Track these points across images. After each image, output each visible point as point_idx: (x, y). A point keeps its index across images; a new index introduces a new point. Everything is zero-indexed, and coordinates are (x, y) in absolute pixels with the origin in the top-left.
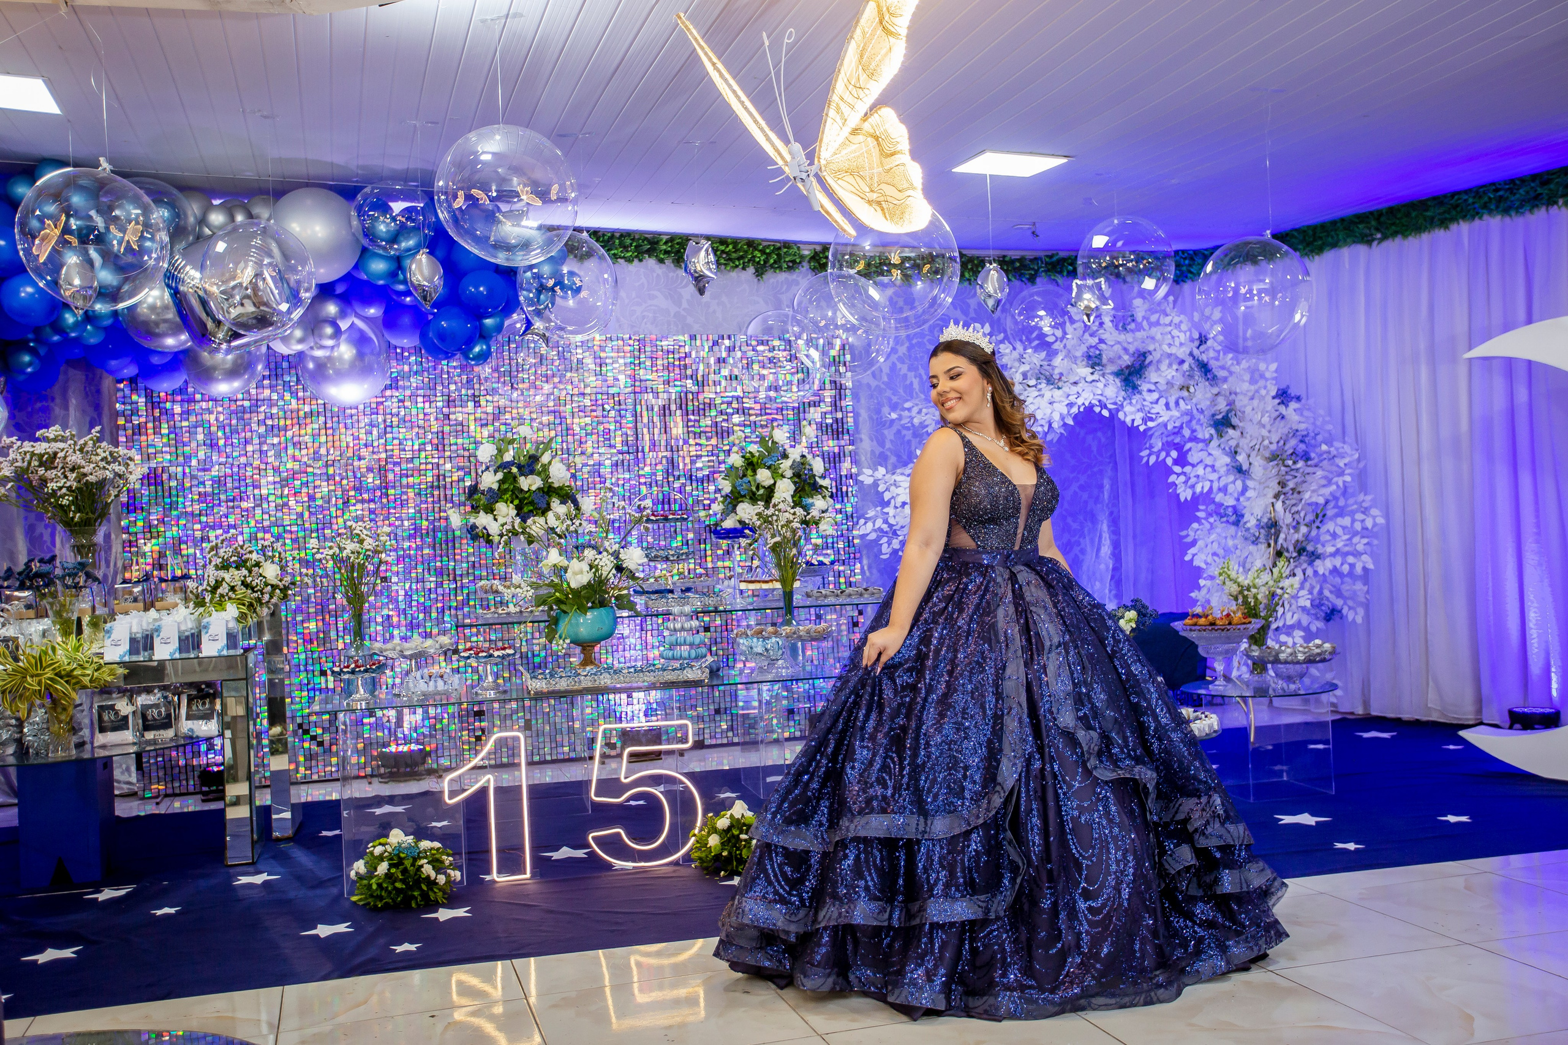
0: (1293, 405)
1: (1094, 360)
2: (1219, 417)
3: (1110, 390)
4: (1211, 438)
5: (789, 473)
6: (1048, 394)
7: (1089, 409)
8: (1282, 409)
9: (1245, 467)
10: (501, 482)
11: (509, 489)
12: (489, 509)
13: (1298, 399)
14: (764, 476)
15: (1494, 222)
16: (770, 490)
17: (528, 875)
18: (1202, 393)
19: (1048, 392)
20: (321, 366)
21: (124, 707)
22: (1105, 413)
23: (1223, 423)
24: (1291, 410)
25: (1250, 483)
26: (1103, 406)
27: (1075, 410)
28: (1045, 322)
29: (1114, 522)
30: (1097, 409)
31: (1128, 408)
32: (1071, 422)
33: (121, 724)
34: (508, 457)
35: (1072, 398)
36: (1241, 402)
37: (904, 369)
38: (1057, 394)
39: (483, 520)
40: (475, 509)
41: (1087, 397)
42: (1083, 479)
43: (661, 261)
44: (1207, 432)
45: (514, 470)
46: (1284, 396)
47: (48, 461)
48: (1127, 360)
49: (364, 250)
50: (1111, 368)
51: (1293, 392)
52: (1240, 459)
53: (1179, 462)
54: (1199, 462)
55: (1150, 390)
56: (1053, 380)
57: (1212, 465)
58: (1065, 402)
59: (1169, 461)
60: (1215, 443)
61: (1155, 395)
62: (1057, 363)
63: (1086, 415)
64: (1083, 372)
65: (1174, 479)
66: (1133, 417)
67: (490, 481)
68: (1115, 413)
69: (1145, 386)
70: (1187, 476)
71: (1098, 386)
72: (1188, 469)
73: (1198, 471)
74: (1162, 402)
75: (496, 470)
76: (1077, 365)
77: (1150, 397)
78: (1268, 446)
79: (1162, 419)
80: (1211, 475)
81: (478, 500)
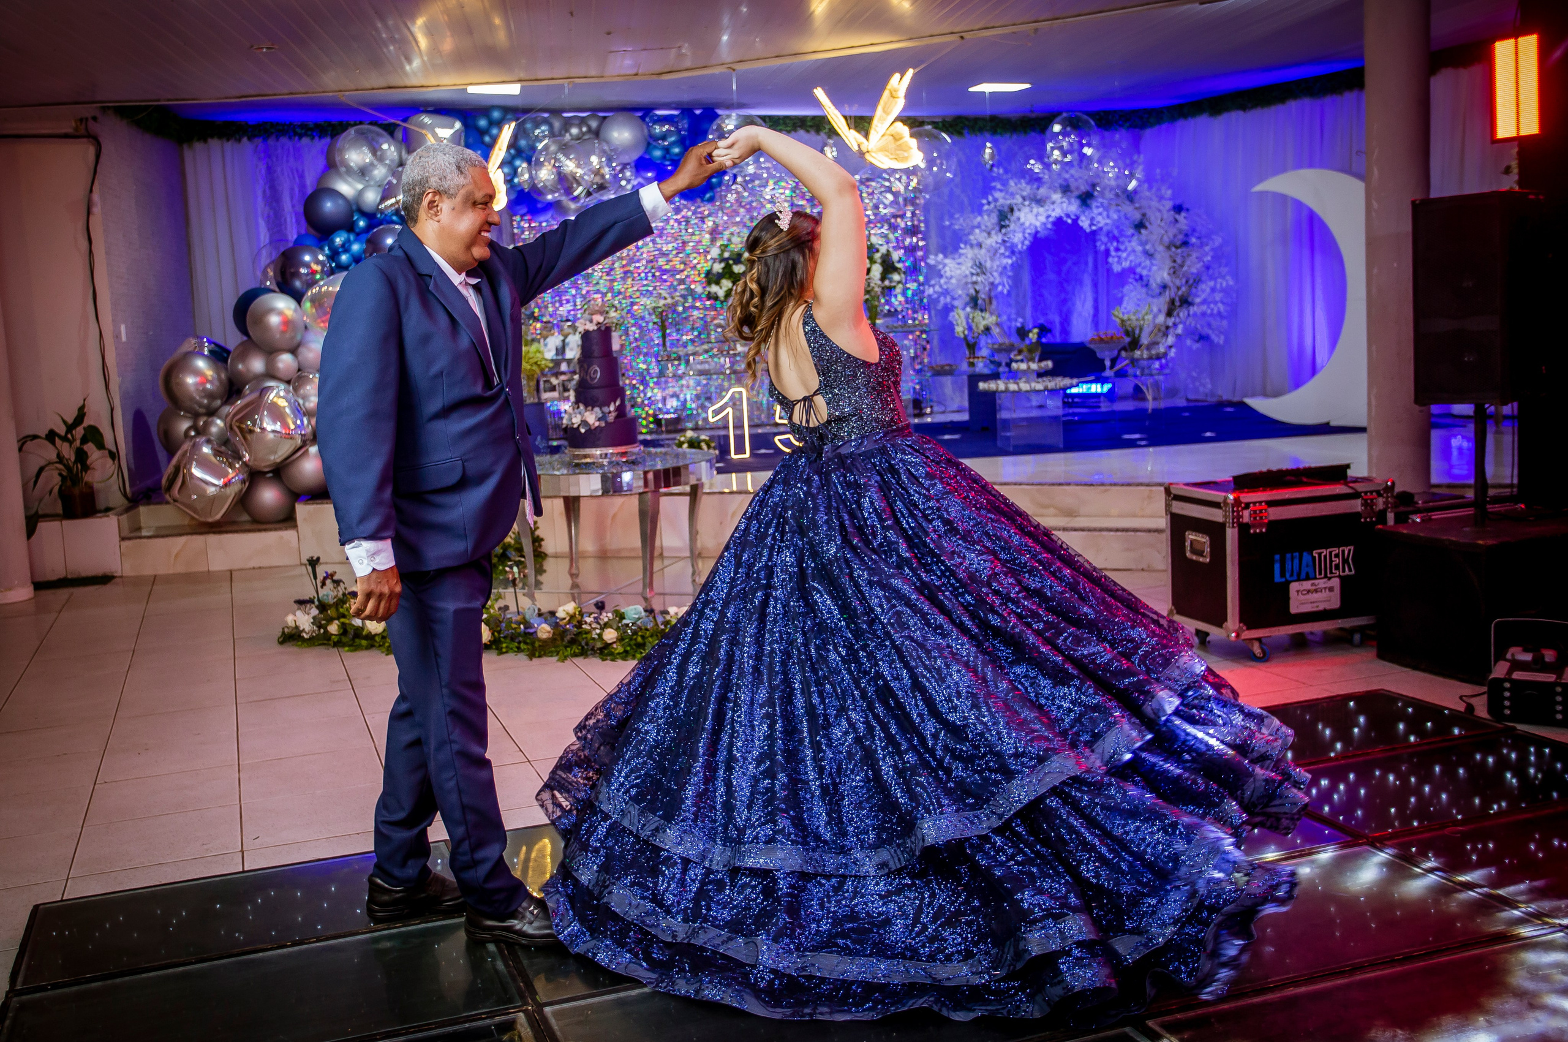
0: (1183, 214)
1: (1066, 189)
2: (1137, 223)
3: (1073, 207)
4: (1133, 235)
5: (879, 261)
6: (1035, 210)
8: (1177, 216)
9: (1152, 251)
10: (724, 269)
11: (727, 272)
12: (718, 283)
13: (1188, 210)
15: (1307, 101)
17: (747, 455)
18: (1128, 208)
21: (554, 381)
22: (1069, 221)
23: (1140, 226)
24: (1181, 217)
25: (1155, 262)
26: (1068, 216)
27: (1051, 220)
28: (1034, 165)
29: (1095, 285)
30: (1065, 218)
31: (1083, 218)
32: (1049, 226)
33: (553, 389)
34: (726, 255)
35: (1050, 213)
36: (1149, 213)
37: (958, 191)
38: (1041, 210)
39: (714, 289)
40: (709, 283)
41: (1057, 212)
42: (1075, 258)
43: (808, 131)
44: (1130, 231)
45: (731, 262)
46: (1178, 209)
48: (1084, 188)
49: (649, 144)
50: (1076, 193)
51: (1185, 206)
52: (1148, 247)
53: (1117, 249)
54: (1126, 250)
55: (1097, 207)
56: (1040, 202)
57: (1134, 251)
58: (1045, 215)
59: (1112, 249)
60: (1135, 238)
61: (1101, 210)
62: (1043, 191)
63: (1059, 222)
64: (1057, 197)
65: (1110, 260)
66: (1084, 223)
67: (718, 267)
68: (1076, 221)
69: (1094, 204)
70: (1119, 257)
71: (1065, 205)
72: (1120, 253)
73: (1124, 255)
74: (1105, 214)
75: (721, 262)
76: (1055, 192)
77: (1096, 211)
78: (1166, 239)
79: (1100, 225)
80: (1132, 258)
81: (712, 278)
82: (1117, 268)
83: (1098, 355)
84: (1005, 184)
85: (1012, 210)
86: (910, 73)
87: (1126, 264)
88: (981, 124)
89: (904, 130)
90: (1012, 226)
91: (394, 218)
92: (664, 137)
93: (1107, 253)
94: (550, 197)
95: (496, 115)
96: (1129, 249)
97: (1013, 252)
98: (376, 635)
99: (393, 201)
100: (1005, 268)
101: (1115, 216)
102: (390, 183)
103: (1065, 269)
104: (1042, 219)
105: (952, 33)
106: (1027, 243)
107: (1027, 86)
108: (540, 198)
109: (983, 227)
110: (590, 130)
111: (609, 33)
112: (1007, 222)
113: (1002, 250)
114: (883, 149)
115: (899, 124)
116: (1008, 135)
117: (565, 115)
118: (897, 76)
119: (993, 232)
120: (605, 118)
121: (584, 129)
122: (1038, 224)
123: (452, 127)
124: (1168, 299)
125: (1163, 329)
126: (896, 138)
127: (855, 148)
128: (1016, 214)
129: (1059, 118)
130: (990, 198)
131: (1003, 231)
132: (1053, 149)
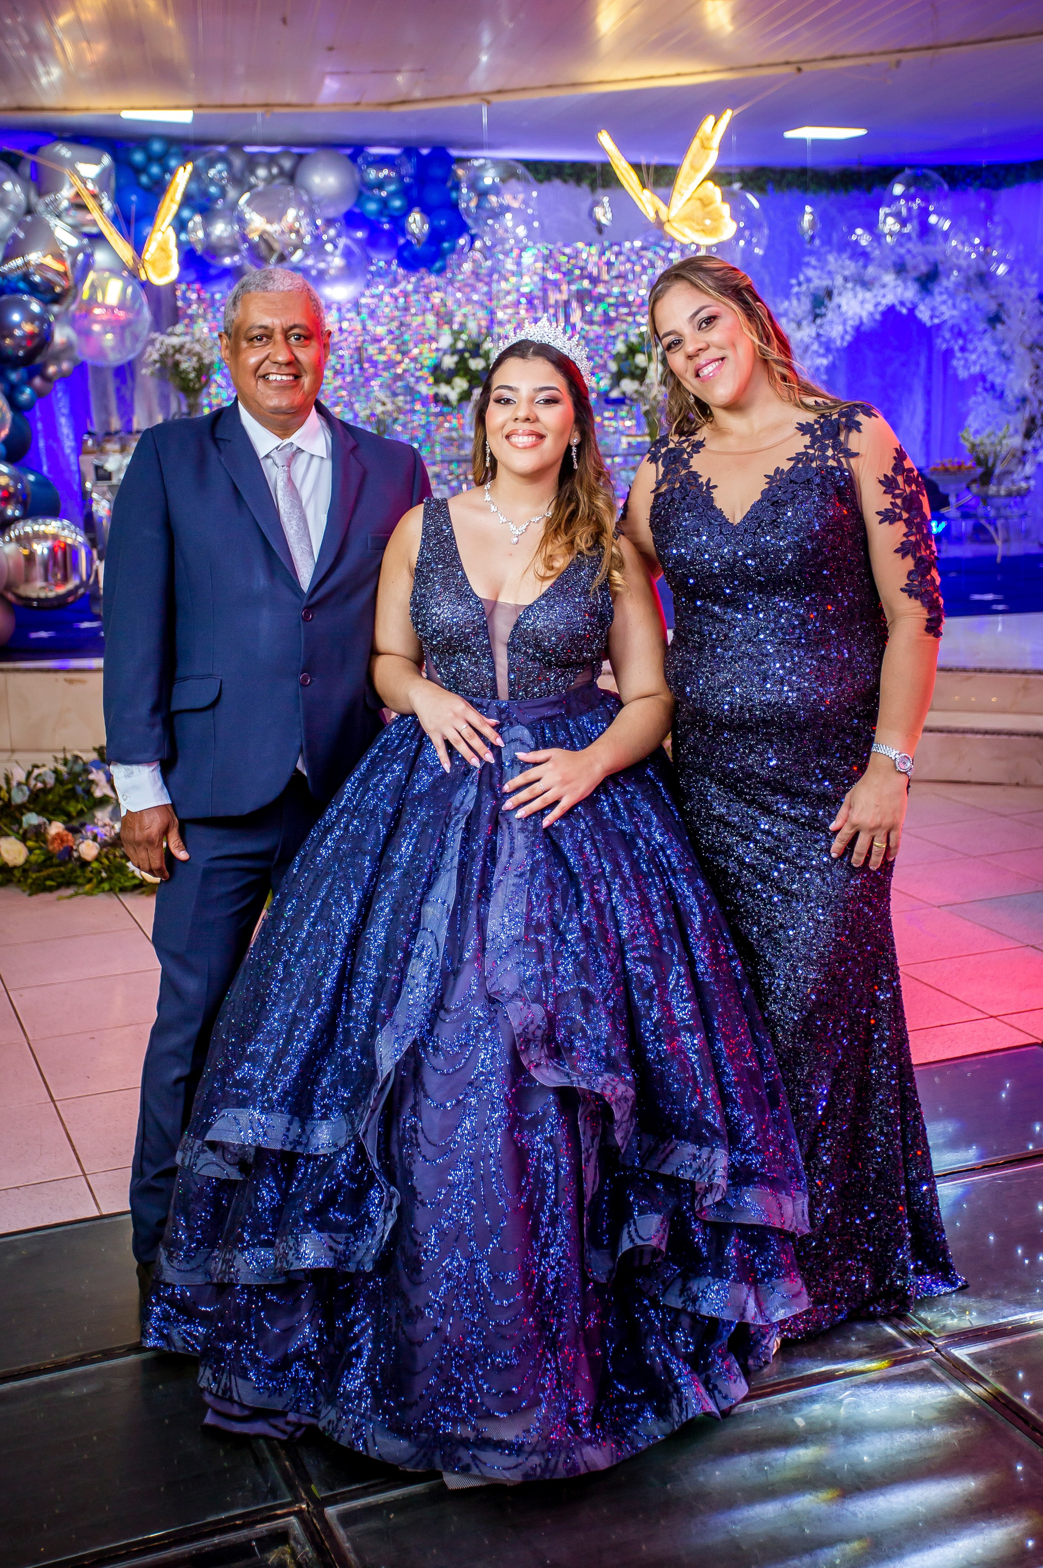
1: (900, 269)
2: (991, 315)
3: (909, 293)
4: (985, 331)
7: (891, 309)
9: (1009, 353)
10: (457, 363)
11: (461, 368)
12: (449, 382)
14: (640, 360)
16: (645, 371)
18: (980, 296)
19: (861, 294)
20: (322, 274)
22: (904, 311)
23: (995, 319)
25: (1012, 367)
26: (902, 303)
27: (880, 308)
28: (862, 237)
29: (928, 393)
30: (898, 307)
31: (922, 307)
32: (878, 317)
34: (460, 345)
35: (879, 299)
36: (1008, 303)
38: (868, 295)
39: (443, 389)
40: (437, 382)
41: (888, 299)
42: (903, 358)
43: (565, 181)
44: (981, 326)
45: (467, 355)
47: (179, 350)
48: (924, 268)
49: (360, 194)
50: (914, 274)
52: (1005, 347)
53: (963, 349)
54: (975, 350)
55: (941, 293)
56: (866, 284)
57: (986, 352)
58: (873, 302)
59: (956, 348)
60: (988, 335)
61: (945, 297)
62: (871, 270)
63: (891, 310)
64: (889, 278)
65: (955, 363)
66: (923, 314)
67: (449, 362)
68: (911, 311)
69: (937, 290)
70: (966, 360)
71: (899, 290)
72: (967, 355)
73: (973, 357)
74: (950, 302)
75: (453, 354)
76: (886, 270)
77: (939, 299)
78: (1029, 339)
79: (946, 317)
80: (983, 360)
81: (440, 375)
82: (963, 374)
83: (941, 489)
84: (822, 259)
85: (829, 294)
86: (728, 115)
87: (975, 370)
88: (789, 177)
89: (714, 191)
90: (830, 315)
91: (22, 285)
92: (380, 185)
93: (948, 354)
94: (227, 261)
95: (157, 147)
96: (980, 349)
97: (828, 350)
98: (15, 867)
99: (19, 261)
100: (818, 369)
101: (964, 306)
102: (15, 237)
103: (890, 370)
104: (870, 307)
105: (787, 63)
106: (848, 338)
107: (861, 132)
108: (213, 262)
109: (791, 316)
110: (282, 172)
111: (331, 49)
112: (823, 310)
113: (815, 347)
114: (688, 218)
115: (710, 184)
116: (824, 192)
117: (249, 149)
118: (711, 119)
119: (804, 323)
120: (301, 156)
121: (275, 171)
122: (864, 315)
123: (98, 162)
124: (1027, 415)
125: (1019, 454)
126: (705, 203)
127: (651, 216)
128: (836, 299)
129: (901, 177)
130: (802, 278)
131: (818, 321)
132: (887, 215)
